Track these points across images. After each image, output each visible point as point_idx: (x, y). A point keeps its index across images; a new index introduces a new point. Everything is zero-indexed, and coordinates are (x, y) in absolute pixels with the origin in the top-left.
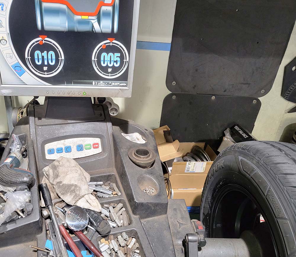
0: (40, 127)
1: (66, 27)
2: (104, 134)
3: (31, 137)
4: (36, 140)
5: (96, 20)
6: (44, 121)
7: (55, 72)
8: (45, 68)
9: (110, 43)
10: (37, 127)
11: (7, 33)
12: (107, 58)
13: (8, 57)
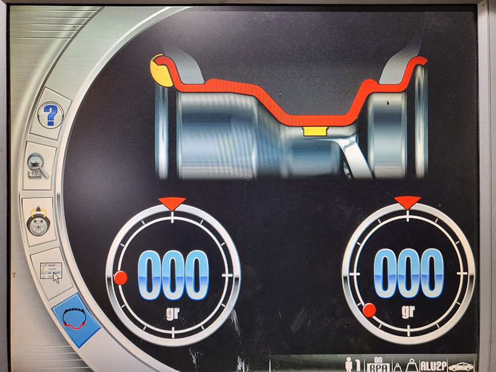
1: (252, 166)
5: (353, 139)
7: (206, 326)
8: (172, 314)
9: (403, 213)
11: (53, 196)
12: (397, 268)
13: (47, 276)
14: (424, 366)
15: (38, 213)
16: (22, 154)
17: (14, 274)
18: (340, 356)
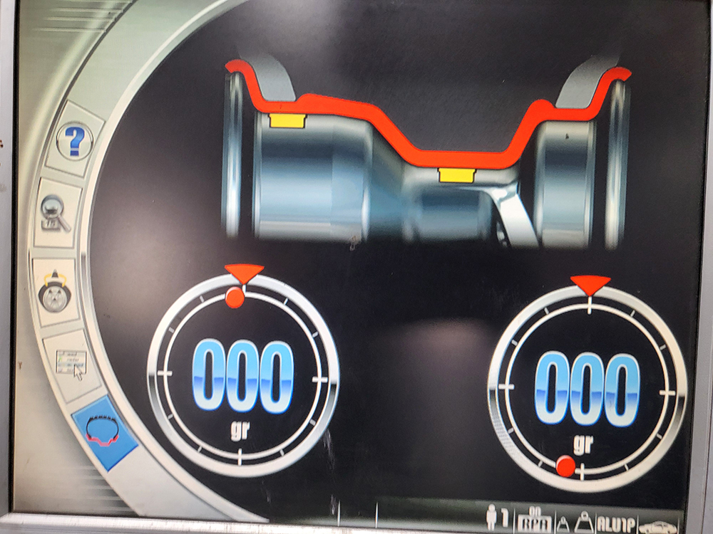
1: (361, 224)
5: (513, 188)
7: (287, 450)
8: (239, 431)
9: (582, 300)
11: (76, 256)
12: (570, 381)
13: (65, 369)
14: (603, 524)
15: (55, 280)
16: (35, 196)
17: (20, 364)
18: (479, 504)
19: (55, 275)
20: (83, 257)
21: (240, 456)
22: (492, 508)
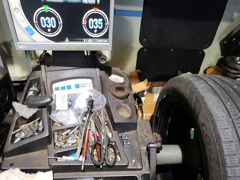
0: (49, 72)
2: (94, 77)
3: (43, 79)
4: (46, 82)
6: (52, 68)
7: (56, 33)
8: (49, 30)
9: (94, 11)
10: (46, 72)
11: (18, 4)
13: (21, 21)
15: (16, 8)
17: (14, 21)
18: (83, 39)
19: (16, 7)
20: (20, 4)
21: (50, 34)
22: (84, 39)
